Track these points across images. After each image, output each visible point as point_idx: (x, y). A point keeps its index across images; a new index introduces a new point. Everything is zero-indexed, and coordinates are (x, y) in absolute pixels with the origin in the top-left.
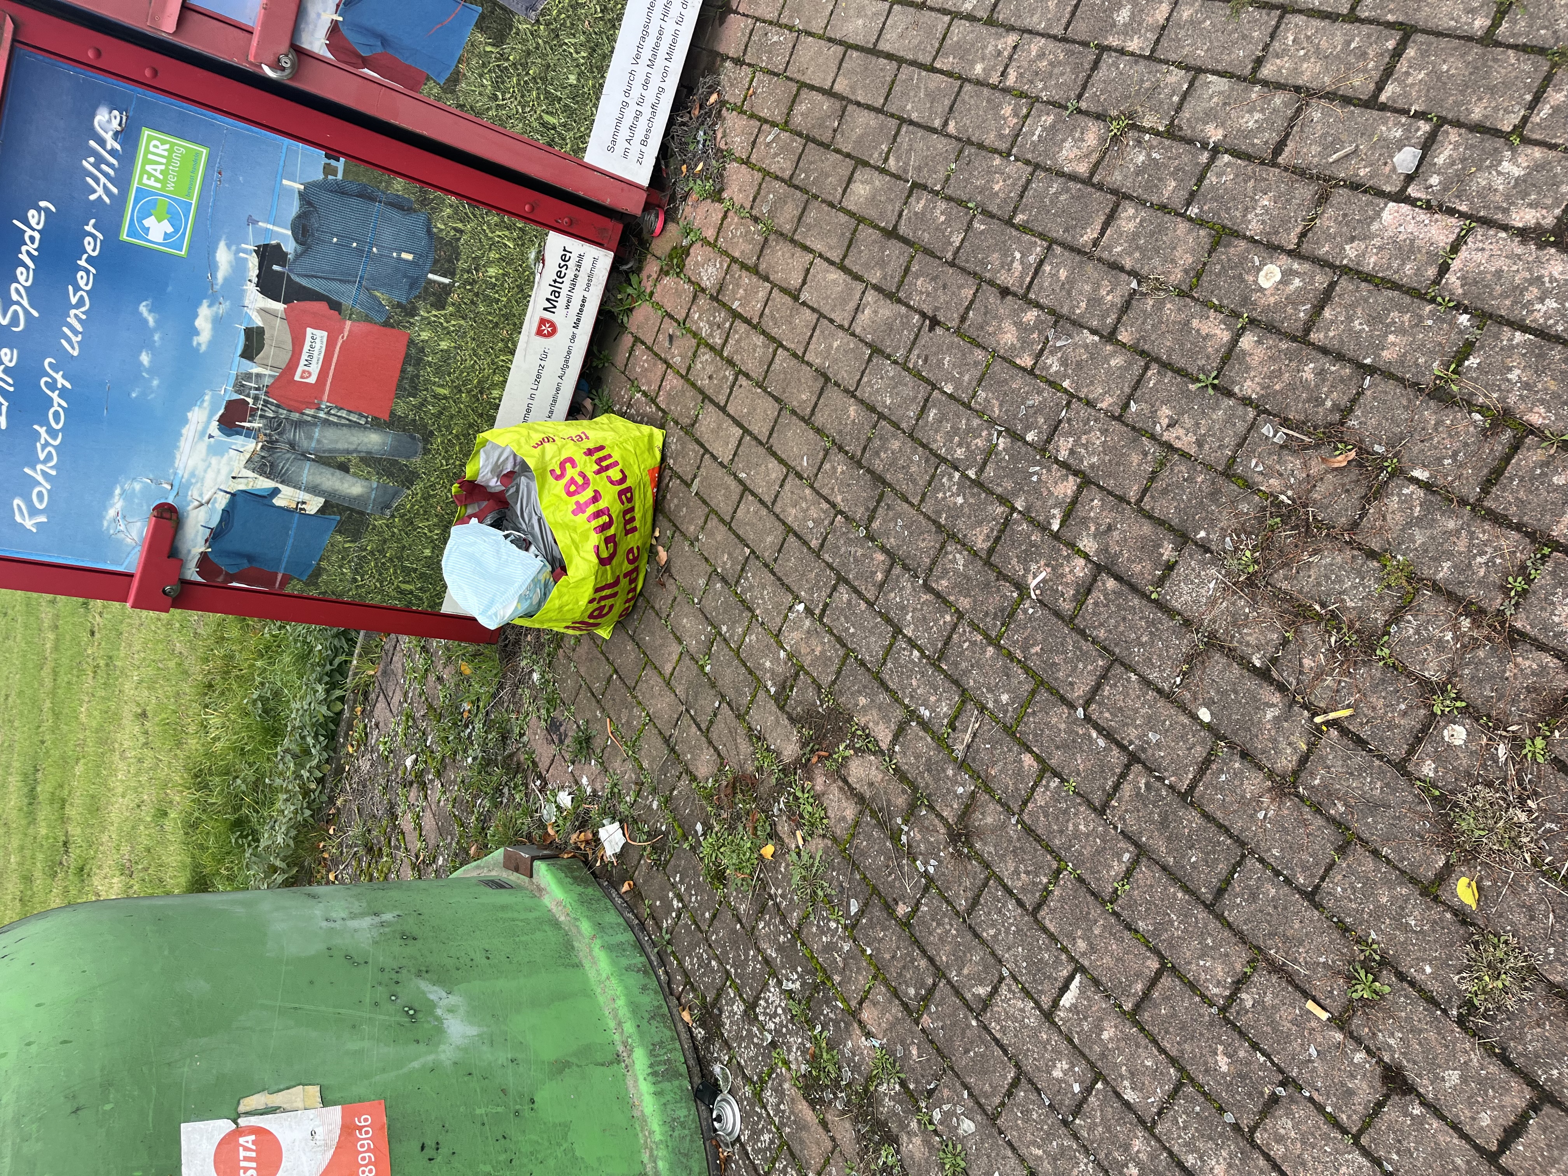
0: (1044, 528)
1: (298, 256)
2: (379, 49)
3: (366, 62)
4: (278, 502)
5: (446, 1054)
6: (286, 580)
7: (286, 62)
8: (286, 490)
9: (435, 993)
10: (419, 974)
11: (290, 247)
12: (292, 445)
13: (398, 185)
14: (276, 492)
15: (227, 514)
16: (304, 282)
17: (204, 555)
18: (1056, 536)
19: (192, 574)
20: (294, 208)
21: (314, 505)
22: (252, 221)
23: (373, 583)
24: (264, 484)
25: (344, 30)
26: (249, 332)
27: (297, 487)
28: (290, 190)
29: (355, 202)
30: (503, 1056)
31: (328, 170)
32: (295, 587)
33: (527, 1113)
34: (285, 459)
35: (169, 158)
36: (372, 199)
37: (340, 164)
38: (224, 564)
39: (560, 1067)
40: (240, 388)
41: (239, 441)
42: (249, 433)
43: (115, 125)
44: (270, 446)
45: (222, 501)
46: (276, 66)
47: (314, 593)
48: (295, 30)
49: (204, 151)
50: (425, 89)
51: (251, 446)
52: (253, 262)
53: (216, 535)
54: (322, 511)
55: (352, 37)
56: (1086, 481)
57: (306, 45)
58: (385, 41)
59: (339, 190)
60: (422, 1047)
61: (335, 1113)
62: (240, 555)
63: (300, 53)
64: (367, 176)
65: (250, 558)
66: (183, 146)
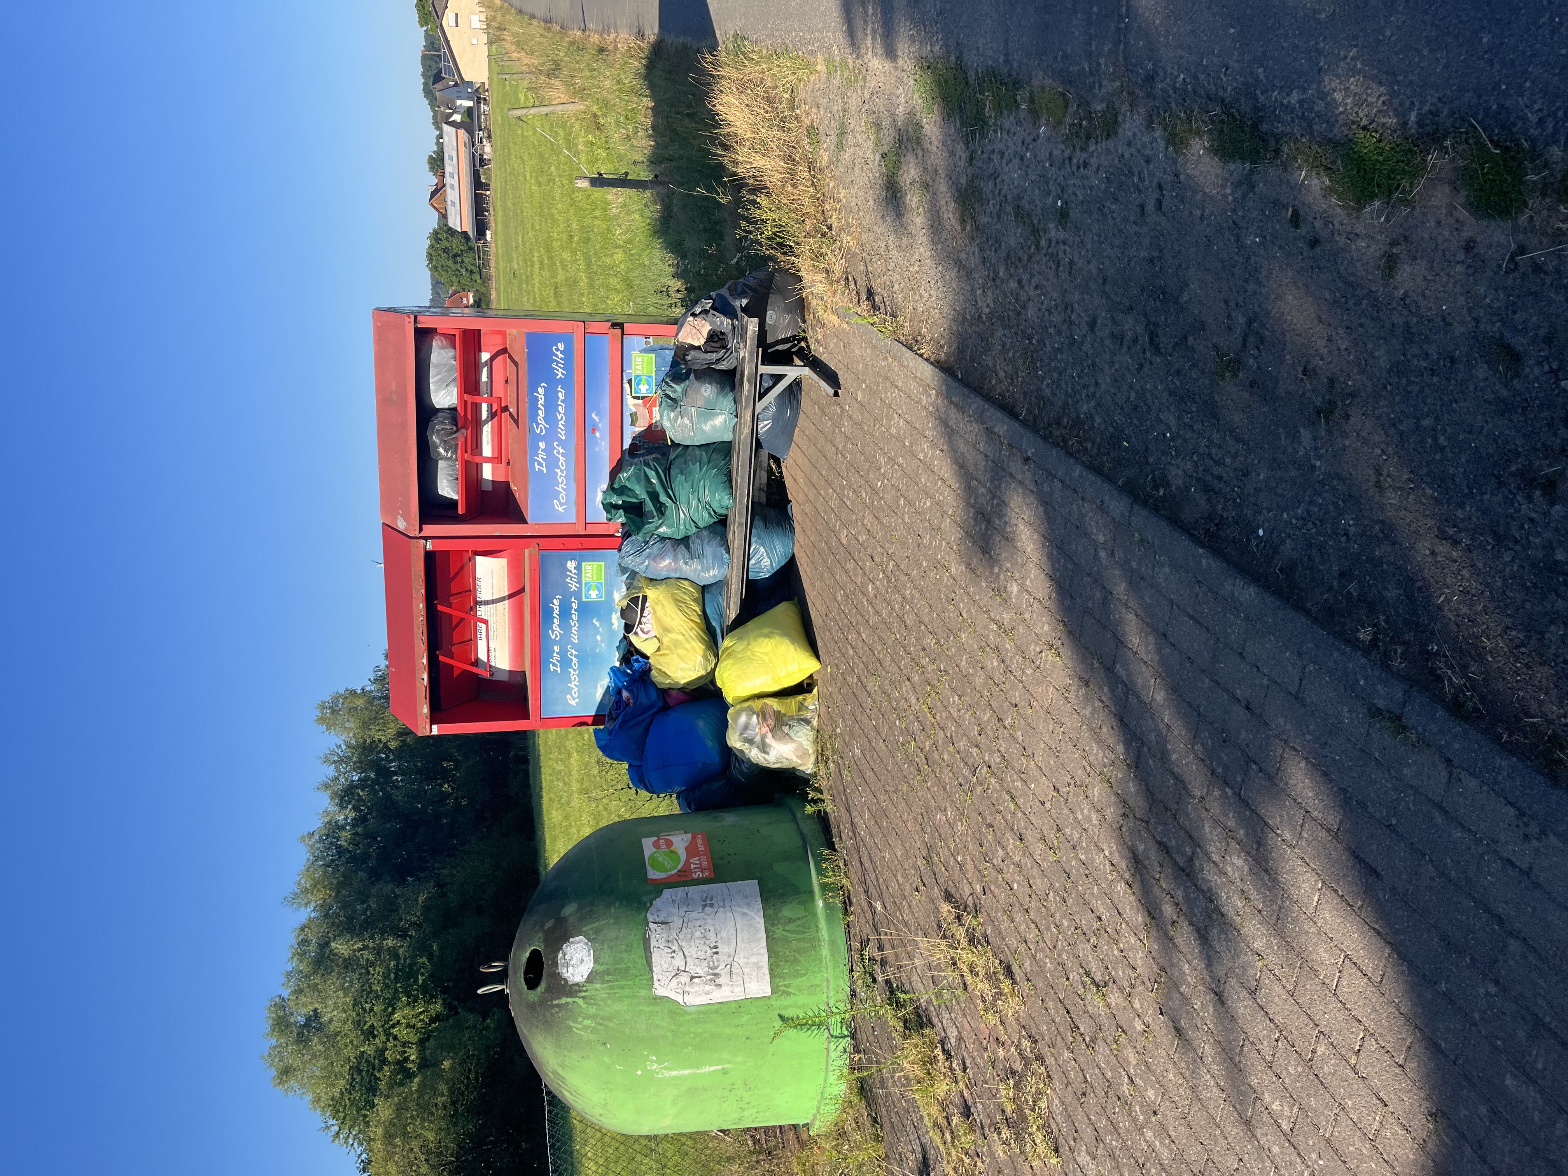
35: (592, 570)
43: (574, 565)
49: (602, 563)
66: (595, 564)
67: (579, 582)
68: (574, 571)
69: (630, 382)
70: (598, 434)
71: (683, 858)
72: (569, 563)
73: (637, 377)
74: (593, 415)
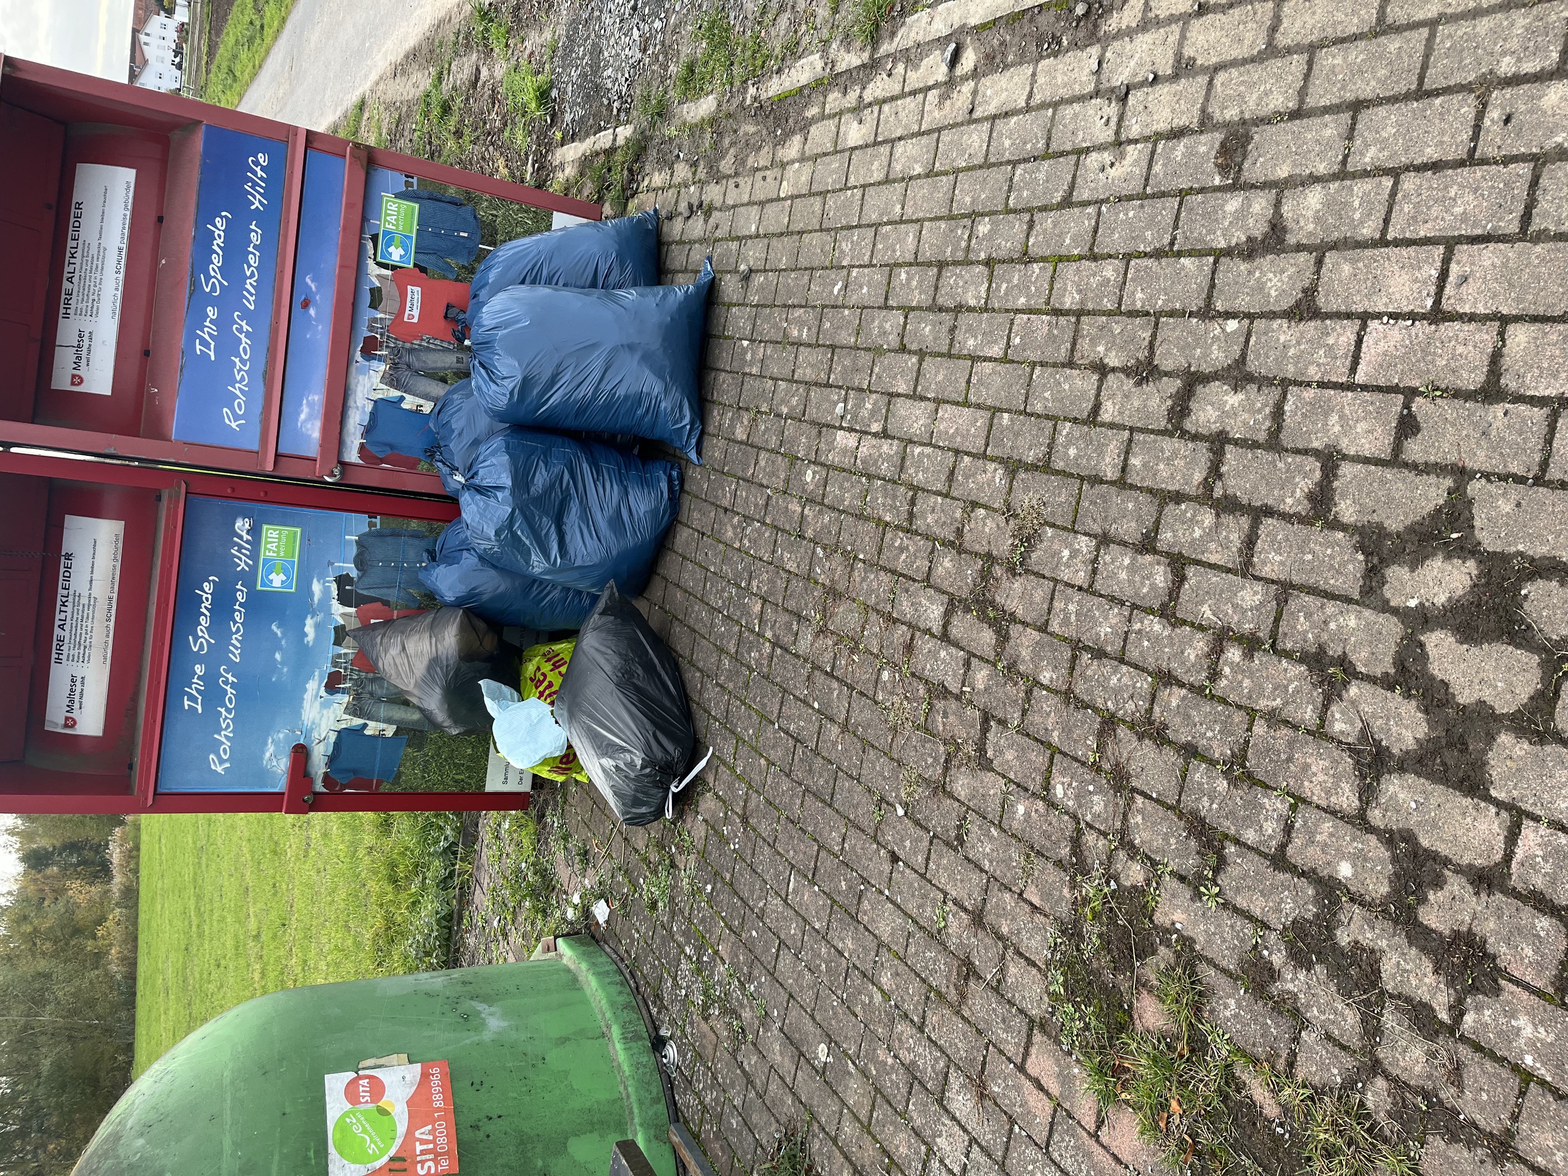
0: (753, 631)
1: (360, 578)
2: (389, 452)
3: (383, 461)
4: (367, 732)
5: (487, 1036)
6: (379, 783)
7: (337, 471)
8: (371, 724)
9: (480, 1007)
10: (472, 998)
11: (354, 574)
12: (371, 694)
13: (414, 524)
14: (365, 726)
15: (337, 744)
16: (365, 593)
17: (326, 774)
18: (758, 634)
19: (319, 787)
20: (354, 551)
21: (390, 731)
22: (330, 563)
23: (436, 778)
24: (358, 722)
25: (367, 446)
26: (336, 629)
27: (378, 720)
28: (351, 541)
29: (389, 540)
30: (523, 1036)
31: (371, 525)
32: (385, 788)
33: (540, 1065)
34: (368, 704)
35: (279, 539)
36: (399, 535)
37: (378, 520)
38: (338, 778)
39: (563, 1040)
40: (335, 664)
41: (338, 697)
42: (344, 691)
43: (247, 526)
44: (358, 697)
45: (333, 737)
46: (332, 475)
47: (398, 790)
48: (340, 452)
49: (299, 530)
50: (420, 467)
51: (346, 699)
52: (334, 587)
53: (332, 760)
54: (396, 734)
55: (373, 450)
56: (765, 601)
57: (347, 460)
58: (392, 447)
59: (379, 535)
60: (472, 1033)
61: (418, 1067)
62: (347, 771)
63: (344, 465)
64: (394, 523)
65: (355, 772)
66: (286, 530)
67: (254, 555)
68: (246, 537)
69: (375, 238)
70: (312, 312)
71: (402, 1128)
72: (239, 523)
73: (386, 233)
74: (308, 280)
